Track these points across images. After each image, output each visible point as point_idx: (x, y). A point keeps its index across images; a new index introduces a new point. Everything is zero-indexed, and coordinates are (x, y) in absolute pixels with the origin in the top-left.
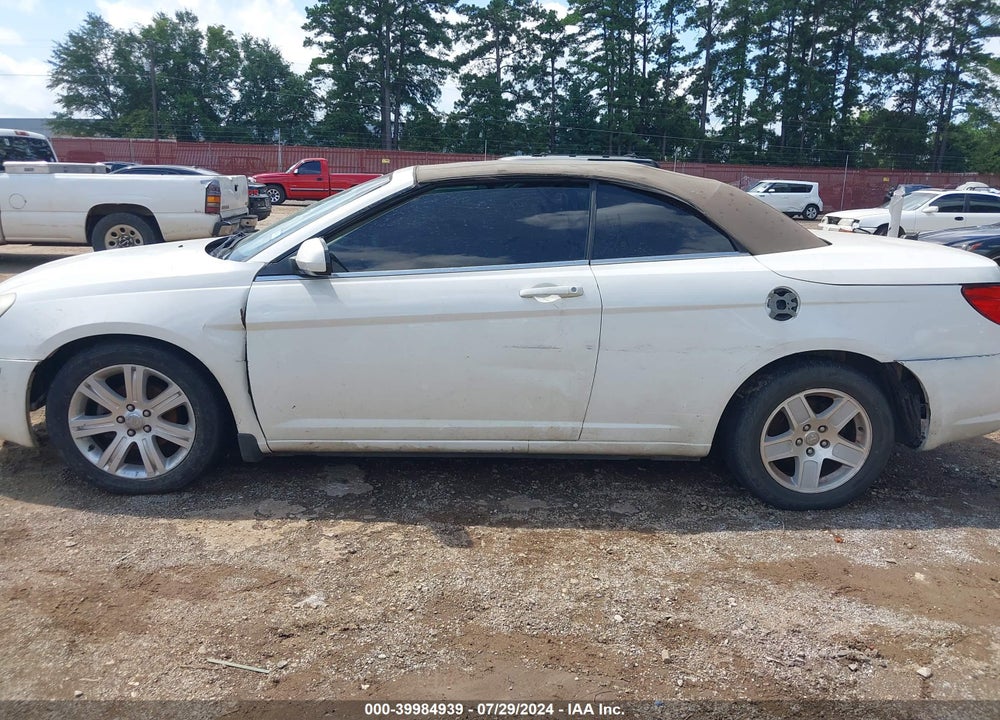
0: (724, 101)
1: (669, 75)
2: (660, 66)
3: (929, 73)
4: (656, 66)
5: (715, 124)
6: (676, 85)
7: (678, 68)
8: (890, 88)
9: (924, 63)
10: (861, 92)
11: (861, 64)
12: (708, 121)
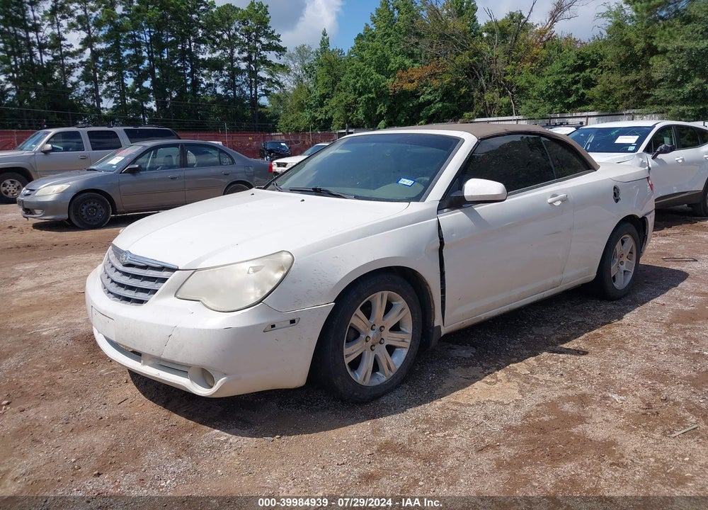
0: (108, 86)
1: (63, 66)
2: (56, 58)
3: (240, 72)
4: (52, 58)
5: (107, 104)
6: (69, 73)
7: (69, 61)
8: (218, 80)
9: (236, 65)
10: (202, 83)
11: (198, 64)
12: (102, 101)
